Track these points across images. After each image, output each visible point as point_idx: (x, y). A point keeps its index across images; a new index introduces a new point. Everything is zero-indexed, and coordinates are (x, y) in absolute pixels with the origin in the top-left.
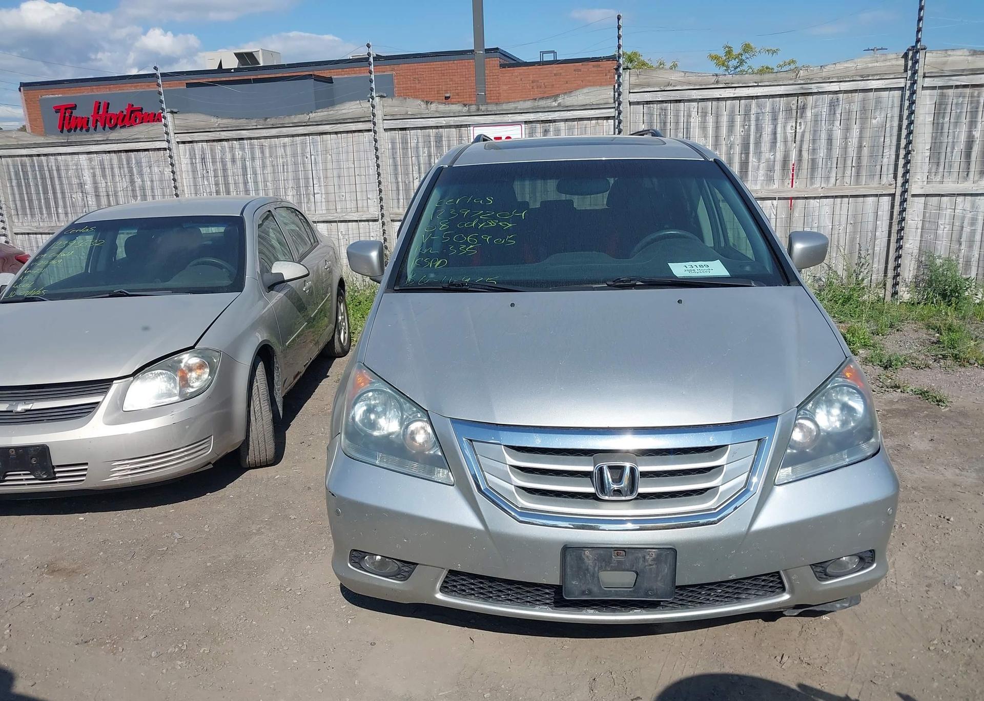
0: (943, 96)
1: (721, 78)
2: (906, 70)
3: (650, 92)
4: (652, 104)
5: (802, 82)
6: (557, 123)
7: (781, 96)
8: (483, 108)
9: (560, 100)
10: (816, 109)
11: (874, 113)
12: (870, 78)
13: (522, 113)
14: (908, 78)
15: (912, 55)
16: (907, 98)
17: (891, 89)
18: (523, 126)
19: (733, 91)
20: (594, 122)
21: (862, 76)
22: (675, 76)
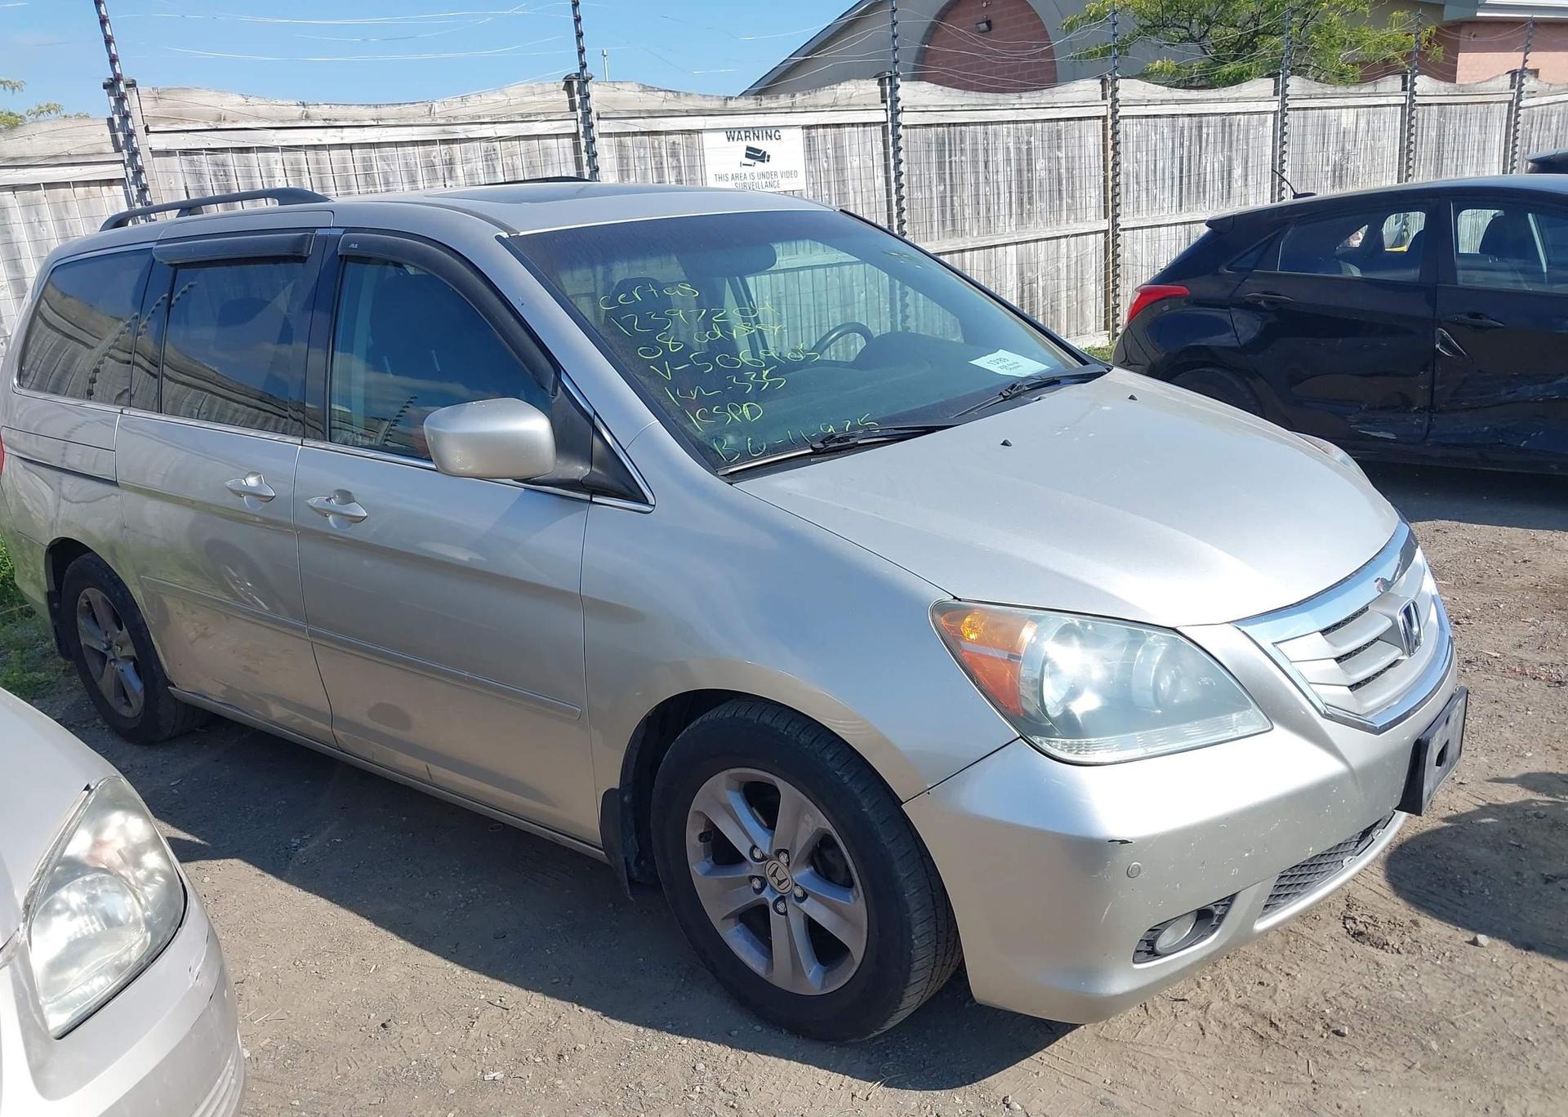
0: (621, 146)
1: (312, 110)
2: (573, 109)
3: (188, 131)
4: (197, 154)
5: (443, 122)
7: (415, 143)
10: (469, 165)
11: (546, 170)
12: (533, 118)
14: (579, 120)
15: (576, 85)
16: (583, 149)
17: (557, 136)
19: (340, 134)
21: (522, 115)
22: (231, 103)
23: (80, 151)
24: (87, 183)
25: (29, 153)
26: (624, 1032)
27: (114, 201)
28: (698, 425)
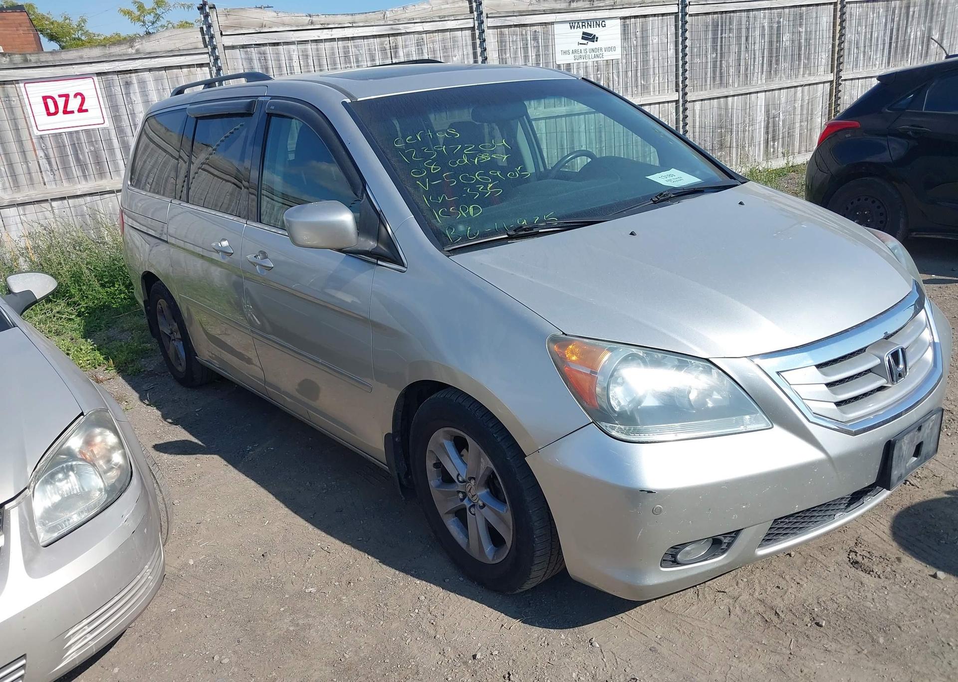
0: (502, 34)
1: (315, 19)
2: (472, 12)
3: (244, 34)
4: (249, 48)
5: (391, 23)
6: (139, 74)
7: (374, 37)
8: (33, 58)
9: (137, 45)
10: (407, 49)
11: (454, 51)
12: (446, 19)
13: (91, 63)
14: (475, 19)
16: (477, 37)
17: (462, 29)
18: (96, 78)
19: (330, 33)
20: (185, 70)
21: (439, 17)
22: (268, 16)
23: (186, 47)
24: (189, 66)
25: (158, 50)
26: (389, 573)
27: (204, 74)
28: (439, 220)
